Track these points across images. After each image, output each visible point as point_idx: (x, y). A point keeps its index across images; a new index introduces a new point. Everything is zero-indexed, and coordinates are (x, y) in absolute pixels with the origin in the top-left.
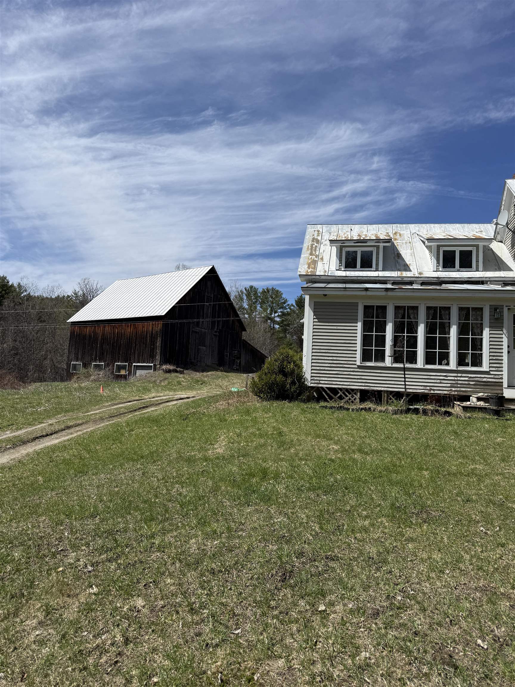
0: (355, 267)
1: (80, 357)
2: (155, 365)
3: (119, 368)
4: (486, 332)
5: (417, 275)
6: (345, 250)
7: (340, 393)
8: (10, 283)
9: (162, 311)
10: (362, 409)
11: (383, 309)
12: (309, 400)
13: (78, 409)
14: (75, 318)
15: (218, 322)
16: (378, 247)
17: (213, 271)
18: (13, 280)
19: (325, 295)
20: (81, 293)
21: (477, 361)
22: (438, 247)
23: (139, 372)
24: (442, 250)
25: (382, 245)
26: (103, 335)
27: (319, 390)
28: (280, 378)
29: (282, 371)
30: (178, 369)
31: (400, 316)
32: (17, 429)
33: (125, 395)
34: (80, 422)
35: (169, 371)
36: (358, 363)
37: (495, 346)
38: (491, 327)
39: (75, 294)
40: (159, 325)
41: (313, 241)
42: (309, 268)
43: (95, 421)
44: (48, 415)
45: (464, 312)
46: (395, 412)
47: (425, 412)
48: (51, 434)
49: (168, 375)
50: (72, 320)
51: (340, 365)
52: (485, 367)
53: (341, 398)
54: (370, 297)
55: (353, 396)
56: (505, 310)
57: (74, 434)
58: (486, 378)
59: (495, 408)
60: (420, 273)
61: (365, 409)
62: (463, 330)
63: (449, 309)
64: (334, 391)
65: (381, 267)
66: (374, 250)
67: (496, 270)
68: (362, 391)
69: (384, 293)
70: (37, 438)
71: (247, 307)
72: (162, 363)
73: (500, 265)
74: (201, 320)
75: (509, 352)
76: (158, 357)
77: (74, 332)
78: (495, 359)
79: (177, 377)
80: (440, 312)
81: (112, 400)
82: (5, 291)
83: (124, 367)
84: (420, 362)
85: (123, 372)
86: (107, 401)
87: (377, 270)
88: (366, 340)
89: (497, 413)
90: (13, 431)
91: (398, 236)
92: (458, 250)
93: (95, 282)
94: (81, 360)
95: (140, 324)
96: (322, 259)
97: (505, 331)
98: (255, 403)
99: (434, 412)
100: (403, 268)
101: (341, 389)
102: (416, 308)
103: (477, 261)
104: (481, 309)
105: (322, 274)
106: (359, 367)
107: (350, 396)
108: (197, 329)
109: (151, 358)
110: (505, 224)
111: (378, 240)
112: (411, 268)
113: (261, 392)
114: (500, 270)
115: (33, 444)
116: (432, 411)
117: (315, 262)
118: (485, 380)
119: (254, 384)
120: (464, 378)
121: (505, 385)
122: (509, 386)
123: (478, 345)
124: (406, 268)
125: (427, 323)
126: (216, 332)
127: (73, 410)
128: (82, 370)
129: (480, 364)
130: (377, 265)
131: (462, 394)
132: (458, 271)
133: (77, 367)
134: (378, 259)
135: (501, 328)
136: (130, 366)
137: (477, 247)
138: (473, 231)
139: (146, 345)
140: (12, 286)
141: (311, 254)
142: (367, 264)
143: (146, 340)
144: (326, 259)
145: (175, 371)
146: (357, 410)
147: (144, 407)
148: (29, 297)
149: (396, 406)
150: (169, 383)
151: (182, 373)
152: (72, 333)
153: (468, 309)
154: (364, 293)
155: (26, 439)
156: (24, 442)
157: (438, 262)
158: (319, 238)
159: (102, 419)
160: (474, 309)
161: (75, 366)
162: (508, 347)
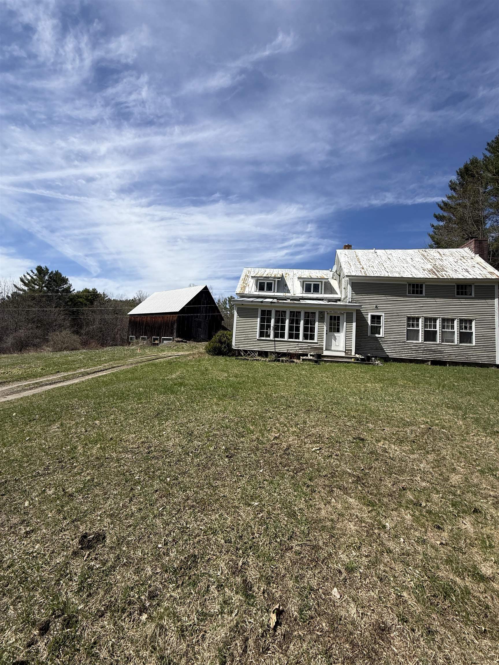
0: (264, 290)
1: (134, 333)
2: (173, 338)
3: (155, 339)
4: (317, 324)
5: (293, 295)
6: (259, 282)
7: (249, 352)
8: (98, 293)
9: (178, 310)
10: (255, 360)
11: (270, 312)
12: (233, 355)
13: (122, 359)
14: (131, 313)
15: (209, 315)
16: (275, 281)
17: (206, 288)
18: (100, 291)
19: (243, 304)
20: (137, 298)
21: (312, 338)
22: (303, 281)
23: (165, 342)
24: (305, 283)
25: (277, 280)
26: (146, 321)
27: (239, 351)
28: (218, 345)
29: (220, 342)
30: (184, 340)
31: (278, 315)
32: (87, 368)
33: (149, 353)
34: (120, 365)
35: (179, 341)
36: (258, 338)
37: (321, 330)
38: (319, 322)
39: (135, 299)
40: (176, 317)
41: (245, 276)
42: (241, 290)
43: (128, 365)
44: (106, 361)
45: (307, 314)
46: (269, 361)
47: (282, 361)
48: (104, 370)
49: (178, 343)
50: (130, 313)
51: (248, 339)
52: (316, 341)
53: (249, 355)
54: (263, 306)
55: (254, 354)
56: (326, 313)
57: (115, 370)
58: (316, 346)
59: (315, 359)
60: (294, 294)
61: (256, 360)
62: (306, 322)
63: (300, 312)
64: (246, 351)
65: (276, 291)
66: (273, 282)
67: (330, 294)
68: (259, 351)
69: (270, 304)
70: (96, 372)
71: (229, 307)
72: (177, 337)
73: (333, 291)
74: (199, 314)
75: (327, 333)
76: (175, 334)
77: (131, 319)
78: (320, 337)
79: (182, 345)
80: (296, 314)
81: (141, 355)
82: (95, 296)
83: (157, 339)
84: (286, 338)
85: (156, 342)
86: (139, 356)
87: (274, 292)
88: (262, 327)
89: (316, 362)
90: (85, 369)
91: (287, 275)
92: (312, 283)
93: (145, 292)
94: (135, 335)
95: (166, 316)
96: (249, 285)
97: (325, 324)
98: (207, 356)
99: (286, 361)
100: (286, 291)
101: (249, 350)
102: (285, 312)
103: (321, 289)
104: (315, 313)
105: (248, 293)
106: (258, 340)
107: (253, 354)
108: (197, 319)
109: (171, 334)
110: (335, 271)
111: (275, 277)
112: (290, 291)
113: (210, 351)
114: (332, 293)
115: (93, 374)
116: (286, 360)
117: (245, 287)
118: (315, 346)
119: (206, 347)
120: (305, 345)
121: (324, 349)
122: (326, 350)
123: (313, 330)
124: (288, 291)
125: (290, 319)
126: (207, 321)
127: (119, 360)
128: (135, 340)
129: (313, 339)
130: (274, 289)
131: (304, 353)
132: (312, 294)
133: (133, 338)
134: (275, 286)
135: (323, 322)
136: (160, 338)
137: (322, 282)
138: (323, 274)
139: (169, 327)
140: (99, 294)
141: (244, 283)
142: (269, 289)
143: (169, 325)
144: (250, 286)
145: (182, 341)
146: (252, 360)
147: (156, 359)
148: (110, 300)
149: (270, 358)
150: (178, 347)
151: (185, 342)
152: (130, 321)
153: (309, 313)
154: (261, 304)
155: (89, 372)
156: (88, 374)
157: (303, 289)
158: (249, 275)
159: (132, 364)
160: (312, 313)
161: (131, 339)
162: (327, 331)
